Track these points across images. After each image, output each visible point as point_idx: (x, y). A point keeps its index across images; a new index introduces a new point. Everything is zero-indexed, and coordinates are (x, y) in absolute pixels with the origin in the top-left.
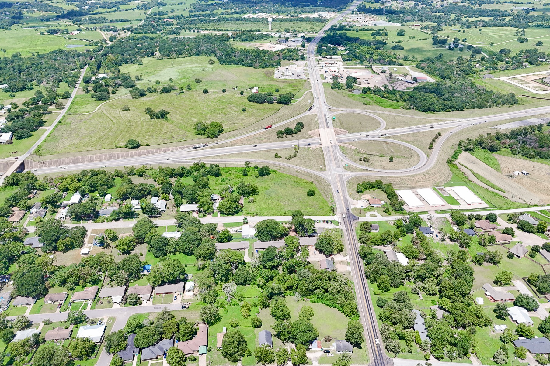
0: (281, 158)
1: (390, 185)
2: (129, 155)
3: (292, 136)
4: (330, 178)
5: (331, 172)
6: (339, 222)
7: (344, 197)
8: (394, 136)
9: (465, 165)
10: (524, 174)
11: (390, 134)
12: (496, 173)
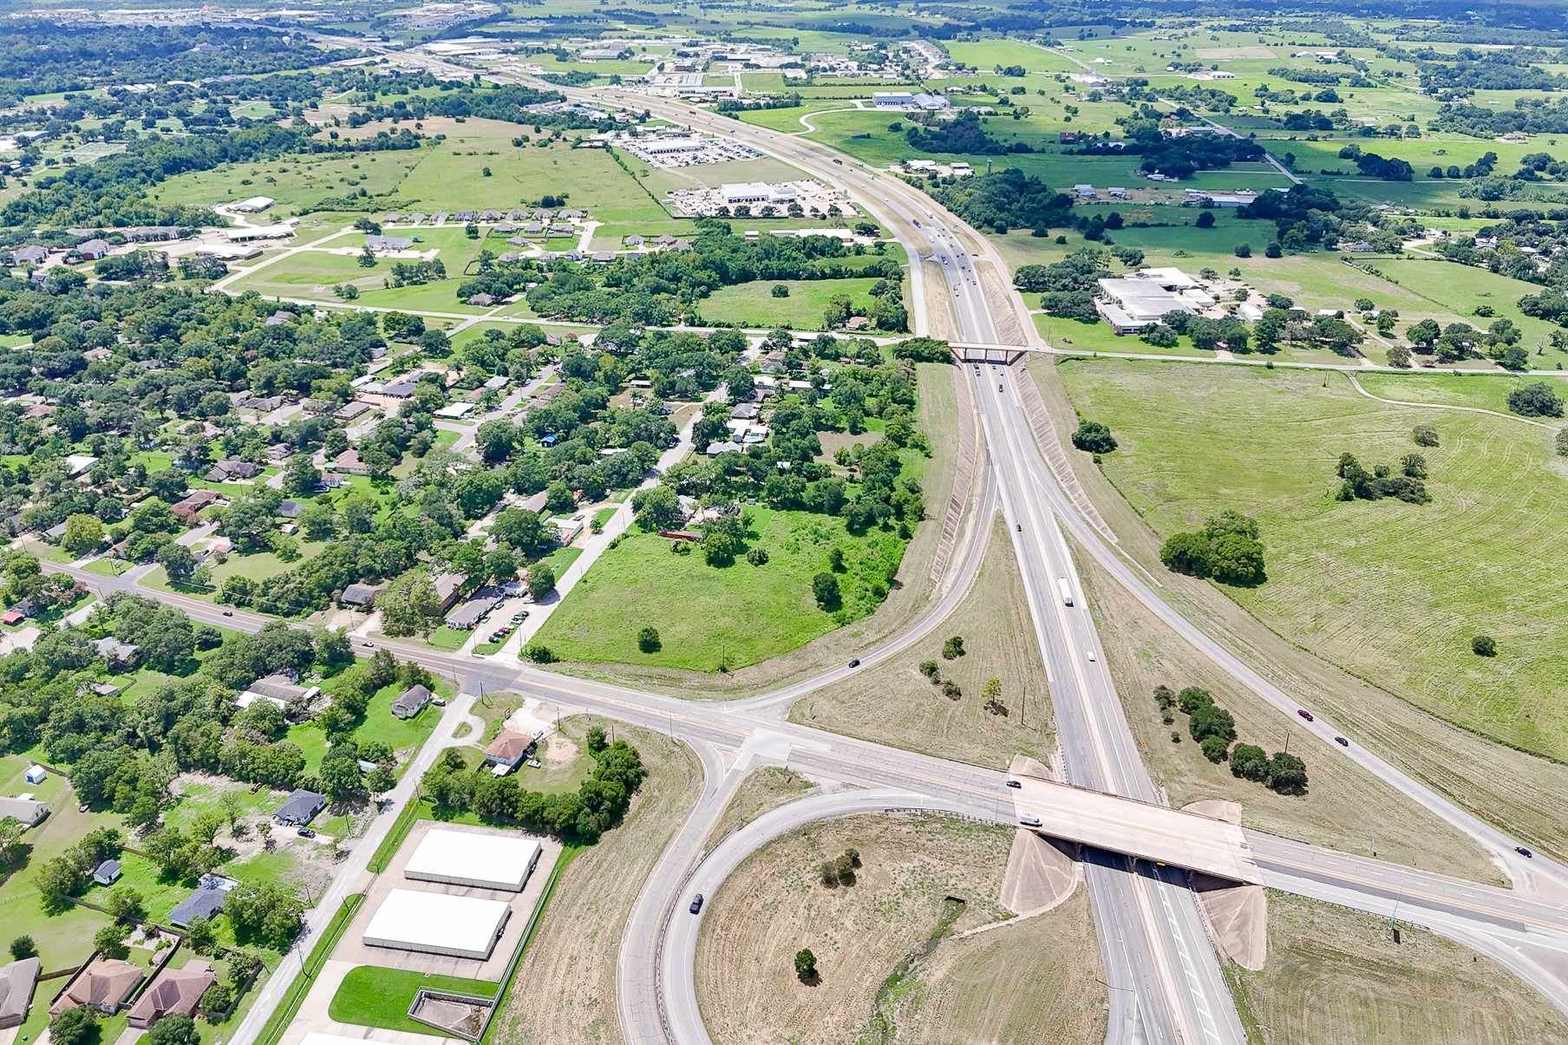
4: (730, 713)
5: (773, 729)
6: (487, 657)
7: (590, 703)
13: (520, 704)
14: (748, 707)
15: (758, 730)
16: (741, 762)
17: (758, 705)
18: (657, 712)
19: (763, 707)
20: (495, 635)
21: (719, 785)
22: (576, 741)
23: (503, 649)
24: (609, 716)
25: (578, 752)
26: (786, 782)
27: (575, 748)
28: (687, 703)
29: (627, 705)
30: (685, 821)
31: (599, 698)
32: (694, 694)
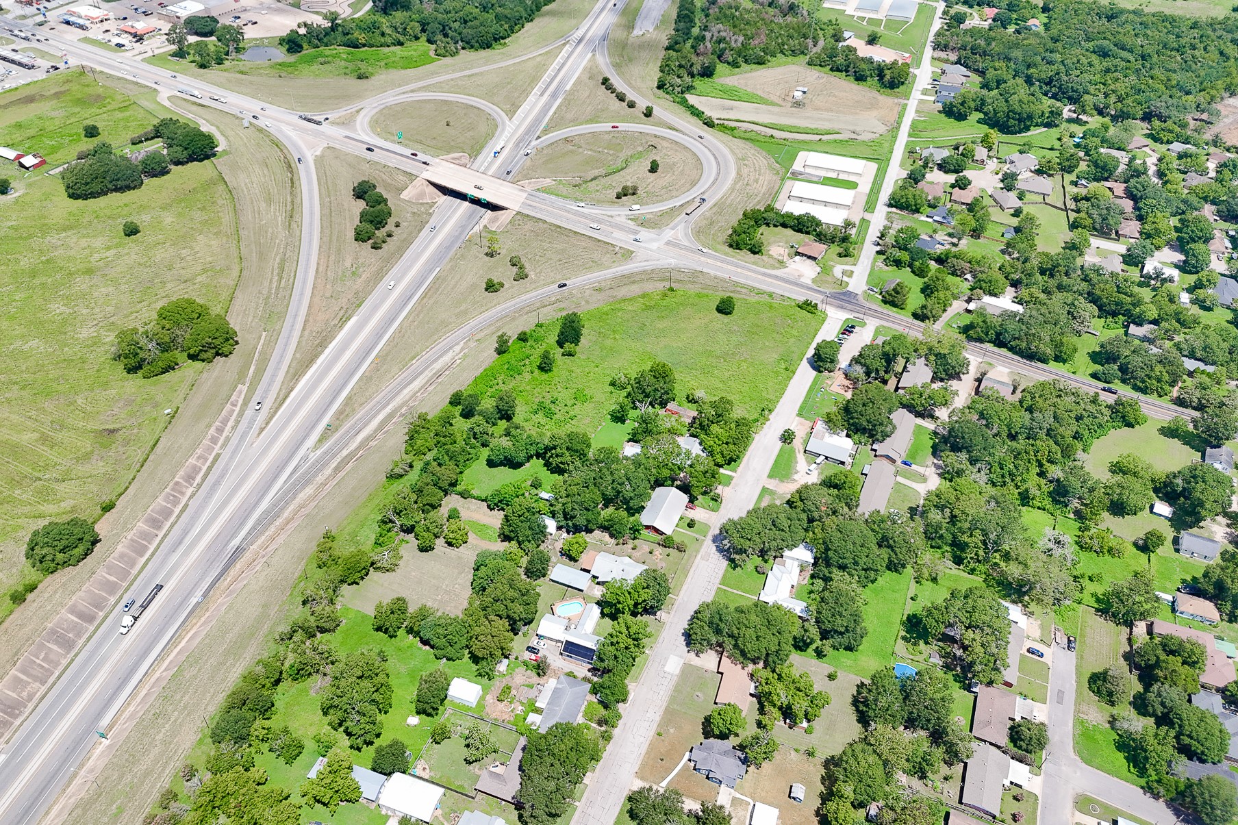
0: (502, 285)
1: (769, 209)
2: (112, 578)
3: (397, 225)
4: (671, 260)
5: (645, 248)
6: (851, 317)
7: (766, 275)
8: (551, 120)
9: (731, 118)
10: (804, 92)
11: (537, 120)
12: (776, 109)
13: (814, 281)
14: (659, 262)
15: (654, 248)
16: (668, 234)
17: (650, 263)
18: (719, 264)
19: (647, 261)
20: (852, 332)
21: (683, 224)
22: (770, 256)
23: (841, 323)
26: (645, 223)
28: (699, 269)
29: (739, 270)
31: (761, 277)
32: (695, 274)
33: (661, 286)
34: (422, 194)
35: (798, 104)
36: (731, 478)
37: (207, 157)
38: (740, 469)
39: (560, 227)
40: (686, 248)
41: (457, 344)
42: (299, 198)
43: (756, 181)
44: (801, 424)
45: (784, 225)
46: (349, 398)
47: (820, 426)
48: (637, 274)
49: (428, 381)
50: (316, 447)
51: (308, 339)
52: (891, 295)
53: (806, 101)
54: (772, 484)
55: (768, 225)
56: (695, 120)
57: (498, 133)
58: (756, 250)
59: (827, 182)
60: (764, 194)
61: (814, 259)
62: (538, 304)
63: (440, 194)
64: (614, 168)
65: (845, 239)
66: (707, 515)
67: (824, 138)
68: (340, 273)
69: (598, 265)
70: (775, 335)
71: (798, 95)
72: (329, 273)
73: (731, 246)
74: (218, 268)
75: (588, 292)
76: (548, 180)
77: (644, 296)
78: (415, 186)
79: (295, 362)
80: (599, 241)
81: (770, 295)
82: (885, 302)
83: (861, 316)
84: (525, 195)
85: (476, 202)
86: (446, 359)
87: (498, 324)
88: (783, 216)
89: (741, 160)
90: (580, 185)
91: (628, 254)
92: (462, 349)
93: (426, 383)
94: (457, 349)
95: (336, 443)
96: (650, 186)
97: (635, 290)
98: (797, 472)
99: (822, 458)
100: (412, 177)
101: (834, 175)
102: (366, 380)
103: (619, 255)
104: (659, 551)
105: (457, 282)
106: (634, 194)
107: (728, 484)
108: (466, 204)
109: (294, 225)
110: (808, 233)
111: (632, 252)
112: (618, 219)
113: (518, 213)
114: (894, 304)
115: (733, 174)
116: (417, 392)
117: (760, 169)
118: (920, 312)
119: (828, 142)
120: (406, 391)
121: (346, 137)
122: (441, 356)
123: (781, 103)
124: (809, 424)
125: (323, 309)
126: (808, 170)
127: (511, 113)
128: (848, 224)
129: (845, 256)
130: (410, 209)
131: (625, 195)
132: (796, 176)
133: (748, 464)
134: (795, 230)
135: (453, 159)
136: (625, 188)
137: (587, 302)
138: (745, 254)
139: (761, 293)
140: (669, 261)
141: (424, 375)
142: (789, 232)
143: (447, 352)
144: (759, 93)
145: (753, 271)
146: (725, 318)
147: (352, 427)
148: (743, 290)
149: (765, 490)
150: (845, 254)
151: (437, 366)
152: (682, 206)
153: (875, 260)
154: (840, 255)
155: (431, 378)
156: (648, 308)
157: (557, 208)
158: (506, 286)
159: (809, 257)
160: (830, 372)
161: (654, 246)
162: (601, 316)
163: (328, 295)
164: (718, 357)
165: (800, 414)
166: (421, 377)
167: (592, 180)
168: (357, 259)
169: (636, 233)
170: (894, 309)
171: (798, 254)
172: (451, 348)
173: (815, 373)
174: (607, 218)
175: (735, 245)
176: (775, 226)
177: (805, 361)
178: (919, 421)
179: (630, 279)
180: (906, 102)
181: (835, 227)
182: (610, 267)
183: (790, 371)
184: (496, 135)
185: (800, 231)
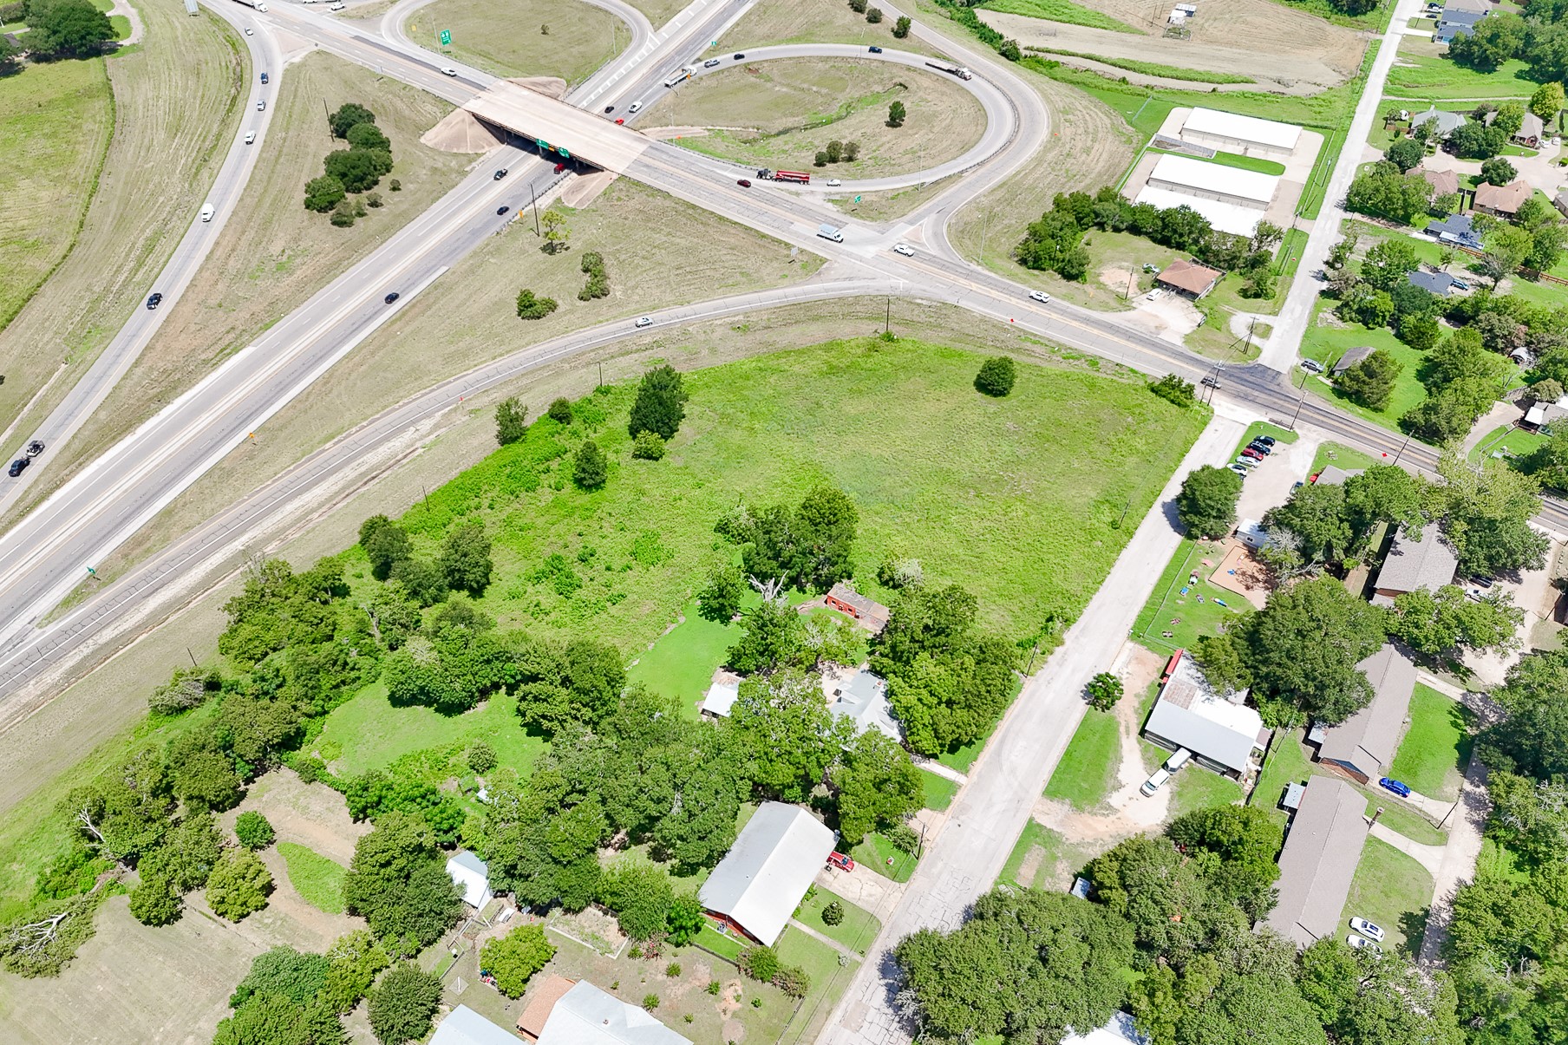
0: (552, 306)
1: (1107, 195)
3: (395, 188)
4: (897, 280)
5: (849, 255)
6: (1266, 420)
7: (1088, 321)
8: (727, 35)
9: (1051, 46)
10: (1190, 14)
11: (704, 33)
12: (1136, 39)
13: (1188, 339)
14: (871, 283)
15: (868, 256)
16: (901, 232)
17: (856, 283)
18: (994, 294)
19: (851, 279)
20: (1265, 452)
21: (934, 216)
22: (1101, 286)
23: (1241, 431)
24: (1059, 301)
25: (1099, 275)
26: (858, 209)
27: (1102, 279)
28: (952, 300)
29: (1032, 308)
30: (978, 197)
31: (1075, 324)
32: (942, 312)
33: (869, 330)
34: (459, 138)
35: (1176, 32)
36: (953, 787)
37: (96, 52)
38: (978, 767)
39: (694, 207)
40: (932, 260)
41: (428, 416)
42: (232, 131)
43: (1087, 151)
44: (1140, 661)
45: (1135, 230)
46: (168, 512)
47: (1184, 671)
48: (824, 302)
49: (343, 489)
50: (51, 617)
51: (139, 383)
52: (1355, 379)
53: (1192, 28)
54: (1053, 816)
55: (1101, 226)
56: (985, 47)
57: (629, 49)
58: (1072, 272)
59: (1223, 159)
60: (1100, 175)
61: (1192, 296)
62: (614, 349)
63: (494, 140)
64: (824, 116)
65: (1257, 262)
66: (877, 891)
67: (1220, 88)
68: (255, 263)
69: (752, 281)
70: (1095, 446)
71: (1178, 16)
72: (231, 262)
73: (1023, 262)
74: (31, 240)
75: (719, 332)
76: (697, 129)
77: (828, 348)
78: (448, 124)
79: (91, 427)
80: (764, 236)
81: (1094, 362)
82: (1340, 392)
83: (1288, 420)
84: (643, 147)
85: (552, 155)
86: (397, 444)
87: (525, 381)
88: (1133, 211)
89: (1061, 114)
90: (755, 140)
91: (813, 265)
92: (437, 426)
93: (337, 493)
94: (426, 425)
95: (97, 611)
96: (882, 149)
97: (816, 333)
98: (1119, 786)
99: (1183, 755)
100: (447, 106)
101: (1237, 150)
102: (221, 474)
103: (796, 266)
104: (736, 988)
105: (471, 296)
106: (850, 159)
107: (942, 804)
108: (537, 159)
109: (205, 173)
110: (1180, 247)
111: (823, 261)
112: (809, 198)
113: (622, 177)
114: (1358, 398)
115: (1043, 134)
116: (313, 511)
117: (1096, 131)
118: (1420, 419)
119: (1229, 96)
120: (289, 507)
121: (357, 38)
122: (387, 439)
123: (1146, 29)
124: (1157, 662)
125: (193, 327)
126: (1187, 138)
127: (658, 22)
128: (1266, 233)
129: (1257, 296)
130: (429, 163)
131: (834, 160)
132: (1163, 146)
133: (998, 753)
134: (1154, 240)
135: (534, 84)
136: (834, 147)
137: (713, 351)
138: (1051, 280)
139: (1073, 355)
140: (893, 282)
141: (340, 475)
142: (1143, 243)
143: (402, 429)
144: (1108, 12)
145: (1063, 312)
146: (992, 404)
147: (145, 578)
148: (1038, 349)
149: (1033, 832)
150: (1257, 292)
151: (372, 458)
152: (936, 183)
153: (1317, 309)
154: (1245, 293)
155: (353, 482)
156: (833, 371)
157: (696, 174)
158: (562, 306)
159: (1182, 292)
160: (1213, 538)
161: (870, 251)
162: (732, 381)
163: (213, 302)
164: (963, 486)
165: (1137, 635)
166: (332, 479)
167: (779, 134)
168: (296, 240)
169: (839, 225)
170: (1360, 410)
171: (1158, 283)
172: (413, 423)
173: (1178, 538)
174: (787, 196)
175: (1032, 260)
176: (1116, 229)
177: (1157, 513)
178: (1424, 675)
179: (808, 311)
180: (1378, 37)
181: (1239, 239)
182: (774, 287)
183: (1122, 530)
184: (624, 54)
185: (1165, 241)
